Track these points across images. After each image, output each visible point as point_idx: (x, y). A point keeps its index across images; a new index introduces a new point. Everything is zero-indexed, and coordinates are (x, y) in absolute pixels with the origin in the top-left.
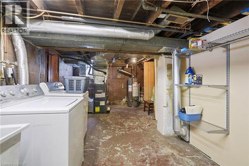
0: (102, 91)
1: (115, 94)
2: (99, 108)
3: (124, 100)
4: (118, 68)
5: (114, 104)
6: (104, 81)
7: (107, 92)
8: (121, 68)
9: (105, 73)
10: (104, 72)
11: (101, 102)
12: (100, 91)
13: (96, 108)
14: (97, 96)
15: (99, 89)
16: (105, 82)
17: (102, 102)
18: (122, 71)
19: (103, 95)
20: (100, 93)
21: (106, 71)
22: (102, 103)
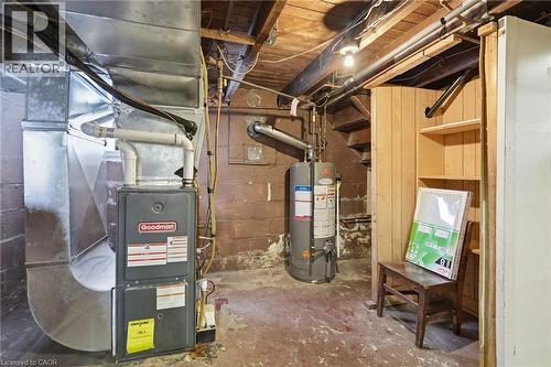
0: (170, 227)
1: (237, 227)
2: (150, 325)
3: (275, 249)
4: (250, 121)
5: (233, 266)
6: (180, 172)
7: (200, 233)
8: (262, 120)
9: (190, 129)
10: (180, 121)
11: (160, 291)
12: (158, 228)
13: (133, 329)
14: (139, 255)
15: (151, 220)
16: (189, 175)
17: (173, 289)
18: (269, 130)
19: (176, 250)
20: (160, 239)
21: (197, 115)
22: (171, 297)
